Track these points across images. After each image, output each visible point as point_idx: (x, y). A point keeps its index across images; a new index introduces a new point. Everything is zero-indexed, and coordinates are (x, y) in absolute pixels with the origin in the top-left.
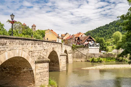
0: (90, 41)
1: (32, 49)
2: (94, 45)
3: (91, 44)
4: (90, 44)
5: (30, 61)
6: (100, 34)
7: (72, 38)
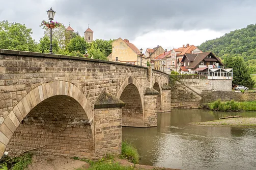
0: (211, 63)
1: (88, 81)
2: (221, 72)
3: (213, 70)
4: (210, 70)
5: (86, 104)
6: (235, 49)
7: (169, 56)
